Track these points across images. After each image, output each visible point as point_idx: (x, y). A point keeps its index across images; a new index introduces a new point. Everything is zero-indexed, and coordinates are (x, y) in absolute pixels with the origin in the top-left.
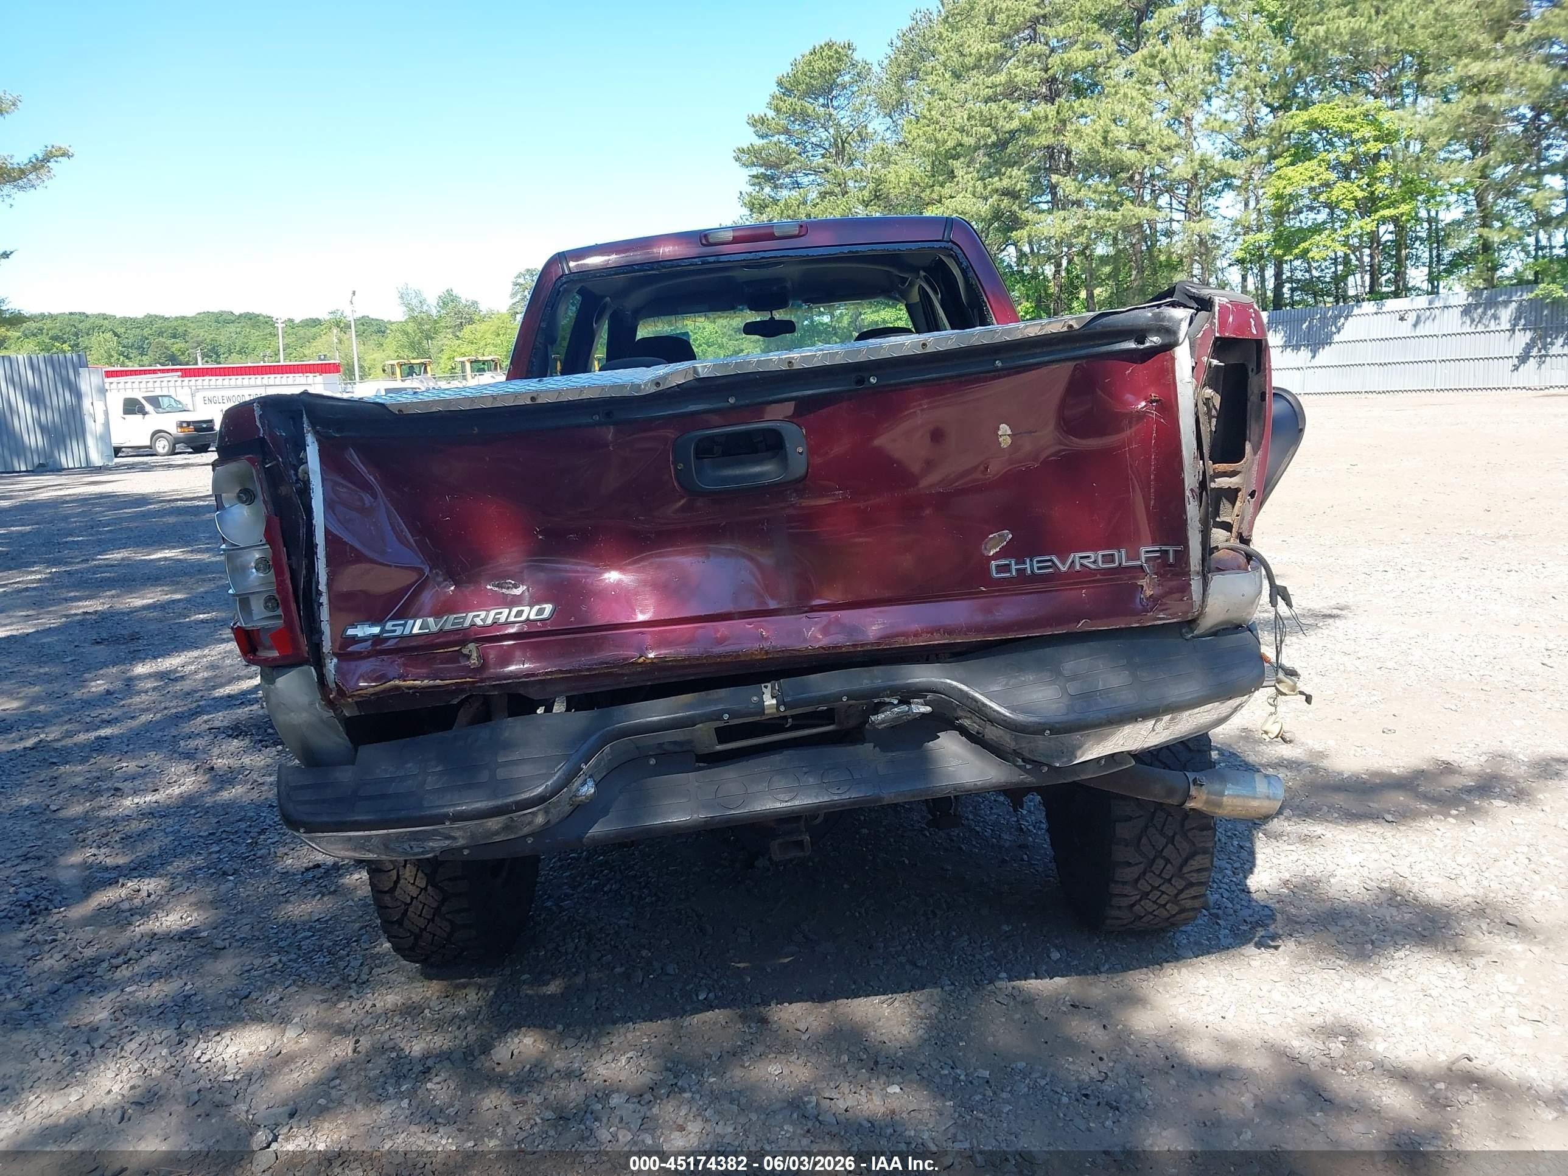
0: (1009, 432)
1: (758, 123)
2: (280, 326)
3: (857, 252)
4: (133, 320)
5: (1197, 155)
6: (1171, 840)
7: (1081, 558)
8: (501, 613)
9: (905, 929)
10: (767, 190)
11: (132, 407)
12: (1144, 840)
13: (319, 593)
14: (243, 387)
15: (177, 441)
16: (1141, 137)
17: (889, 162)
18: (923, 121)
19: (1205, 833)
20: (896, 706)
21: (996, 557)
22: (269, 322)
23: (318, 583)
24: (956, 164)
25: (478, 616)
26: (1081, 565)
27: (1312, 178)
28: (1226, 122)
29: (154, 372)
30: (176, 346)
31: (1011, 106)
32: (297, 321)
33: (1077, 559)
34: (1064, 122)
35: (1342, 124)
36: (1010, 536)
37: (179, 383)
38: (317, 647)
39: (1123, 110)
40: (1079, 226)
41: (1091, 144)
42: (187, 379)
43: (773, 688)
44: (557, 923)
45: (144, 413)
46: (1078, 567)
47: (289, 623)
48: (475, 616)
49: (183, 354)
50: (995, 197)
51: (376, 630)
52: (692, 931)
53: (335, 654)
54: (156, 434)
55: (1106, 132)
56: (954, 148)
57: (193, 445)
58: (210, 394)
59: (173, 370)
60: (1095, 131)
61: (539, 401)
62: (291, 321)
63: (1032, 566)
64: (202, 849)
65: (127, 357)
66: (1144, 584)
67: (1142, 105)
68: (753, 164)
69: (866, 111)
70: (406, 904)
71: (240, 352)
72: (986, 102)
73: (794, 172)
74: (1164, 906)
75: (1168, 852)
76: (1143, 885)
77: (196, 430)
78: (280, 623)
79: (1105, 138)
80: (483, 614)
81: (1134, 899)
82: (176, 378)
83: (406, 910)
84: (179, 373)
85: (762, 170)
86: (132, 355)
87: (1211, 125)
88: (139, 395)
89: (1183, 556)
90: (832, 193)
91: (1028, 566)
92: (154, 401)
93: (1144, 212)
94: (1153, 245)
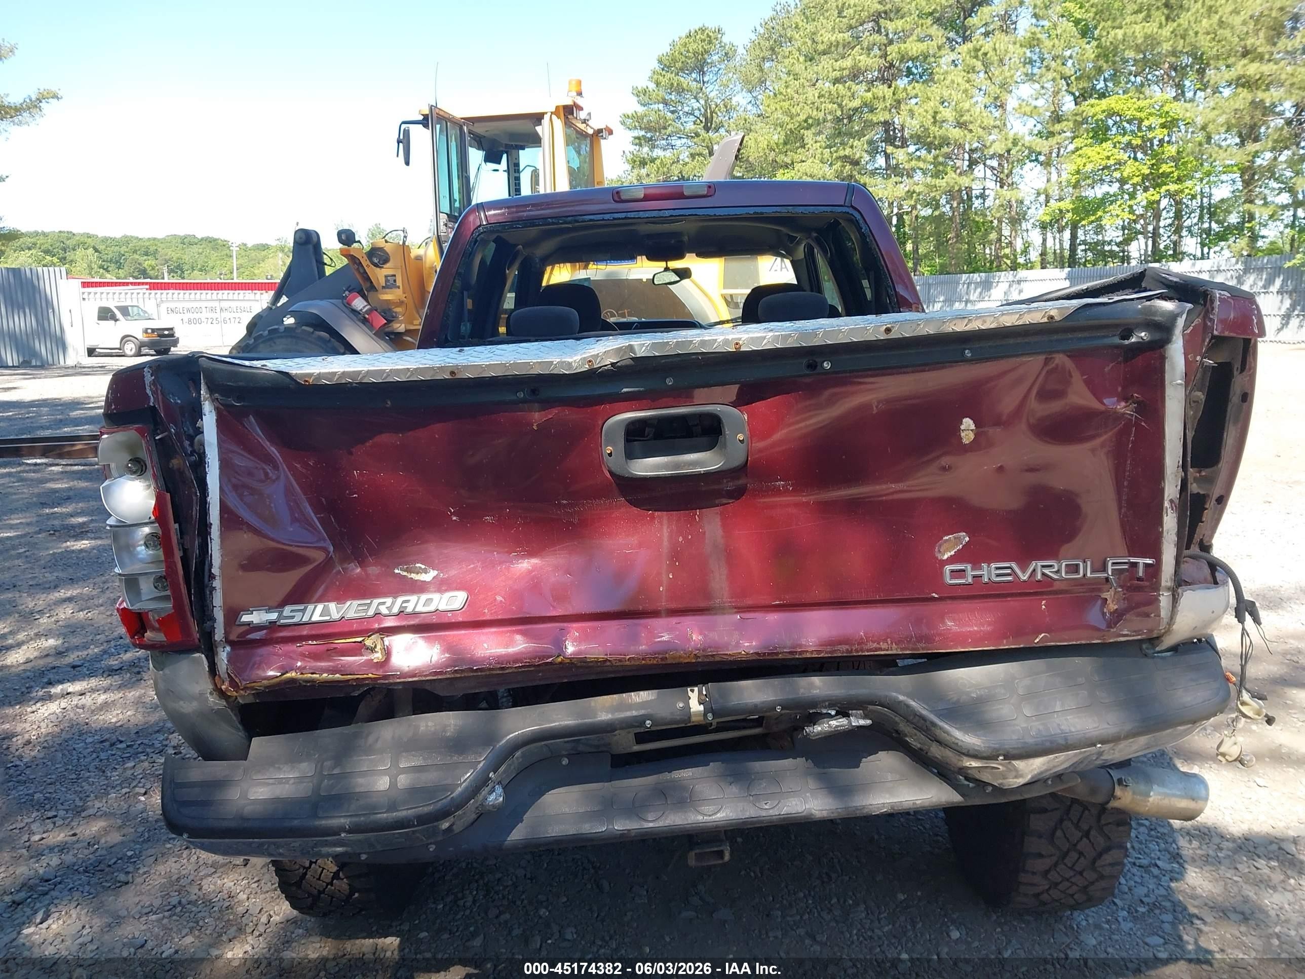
0: (973, 427)
1: (642, 94)
2: (234, 249)
3: (762, 213)
4: (114, 239)
5: (1011, 135)
6: (1087, 834)
7: (1043, 566)
8: (407, 601)
9: (802, 895)
10: (646, 149)
11: (105, 314)
12: (1059, 833)
13: (212, 577)
14: (201, 300)
15: (142, 345)
16: (965, 118)
17: (751, 130)
18: (780, 97)
19: (1121, 828)
20: (831, 717)
21: (951, 561)
22: (225, 245)
23: (211, 565)
24: (808, 135)
25: (384, 603)
26: (1043, 574)
27: (1108, 158)
28: (1035, 107)
29: (127, 284)
30: (148, 263)
31: (854, 87)
32: (249, 245)
33: (1039, 568)
34: (899, 102)
35: (1135, 113)
36: (967, 539)
37: (147, 295)
38: (208, 635)
39: (951, 94)
40: (909, 191)
41: (922, 122)
42: (153, 292)
43: (700, 692)
44: (455, 870)
45: (116, 320)
46: (1039, 577)
47: (178, 605)
48: (380, 604)
49: (153, 269)
50: (839, 164)
51: (273, 616)
52: (589, 886)
53: (228, 642)
54: (125, 339)
55: (936, 113)
56: (806, 121)
57: (157, 348)
58: (172, 305)
59: (143, 284)
60: (927, 111)
61: (458, 376)
62: (245, 245)
63: (989, 572)
64: (118, 764)
65: (107, 270)
66: (1108, 597)
67: (965, 91)
68: (635, 128)
69: (731, 86)
70: (304, 868)
71: (201, 270)
72: (834, 84)
73: (669, 136)
74: (1072, 896)
75: (1084, 845)
76: (1054, 876)
77: (159, 336)
78: (169, 605)
79: (934, 117)
80: (389, 601)
81: (1041, 888)
82: (145, 291)
83: (306, 874)
84: (147, 287)
85: (642, 133)
86: (110, 269)
87: (1023, 110)
88: (112, 305)
89: (1154, 571)
90: (700, 154)
91: (985, 573)
92: (125, 311)
93: (965, 181)
94: (970, 207)
